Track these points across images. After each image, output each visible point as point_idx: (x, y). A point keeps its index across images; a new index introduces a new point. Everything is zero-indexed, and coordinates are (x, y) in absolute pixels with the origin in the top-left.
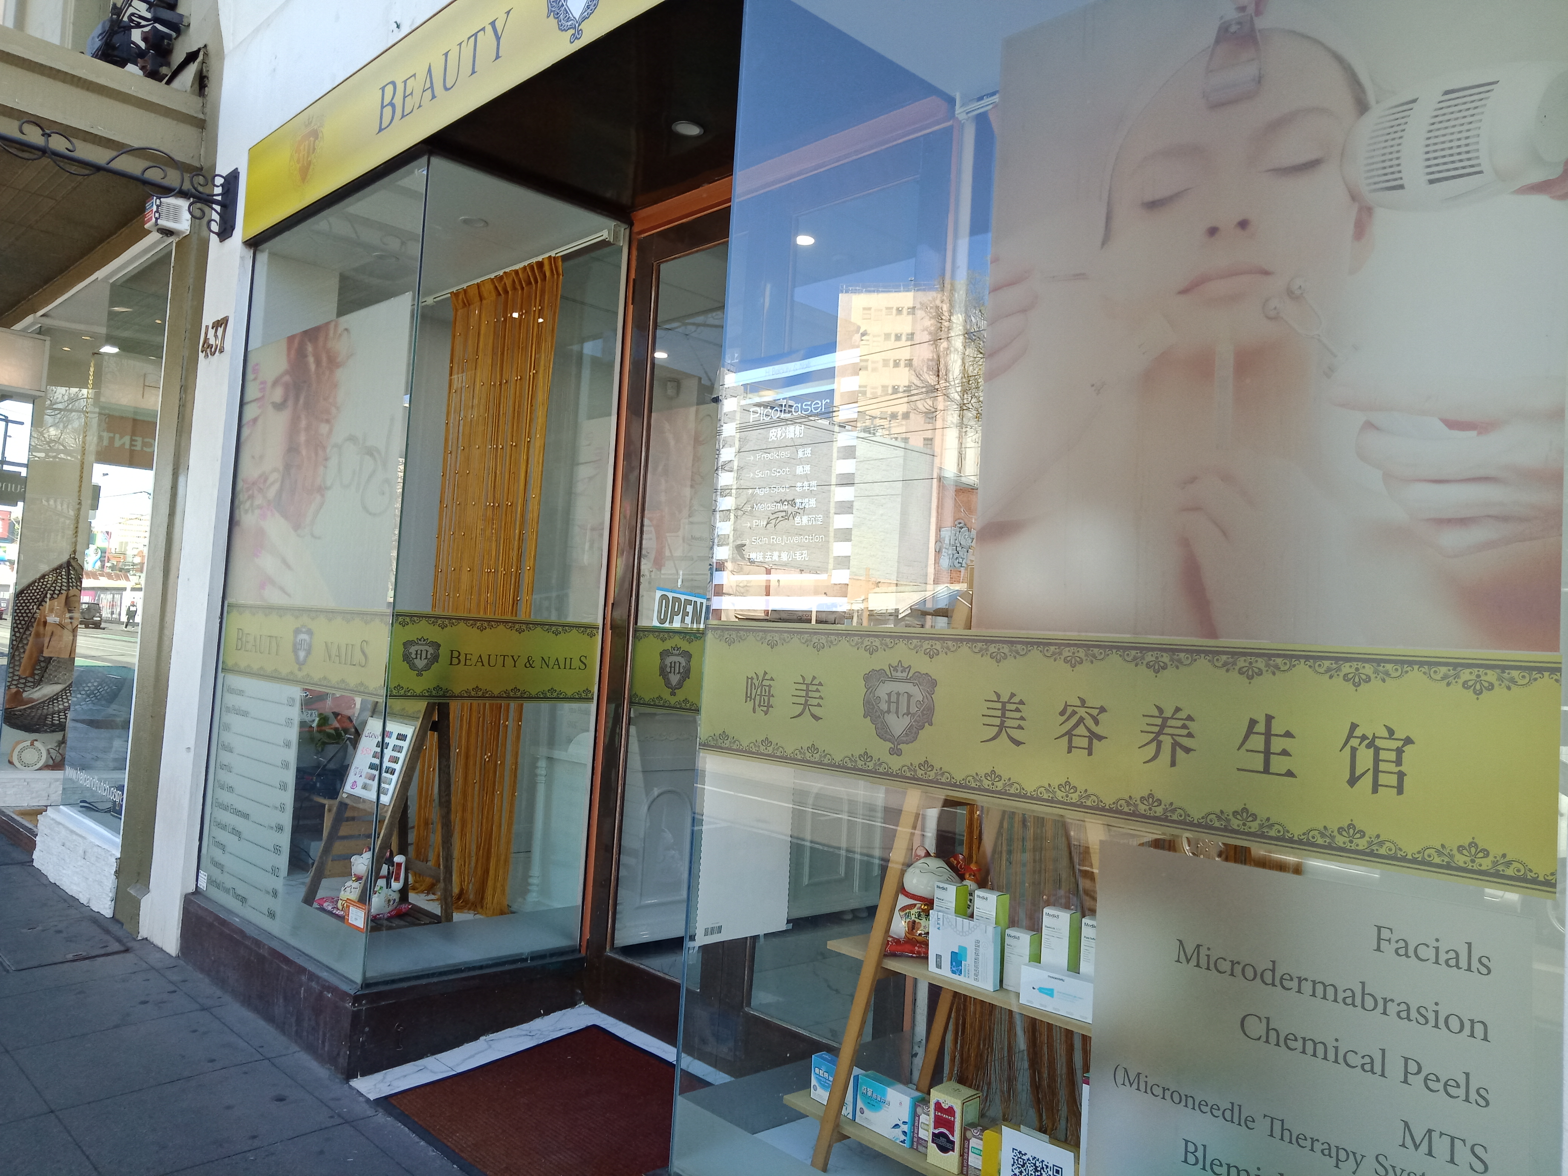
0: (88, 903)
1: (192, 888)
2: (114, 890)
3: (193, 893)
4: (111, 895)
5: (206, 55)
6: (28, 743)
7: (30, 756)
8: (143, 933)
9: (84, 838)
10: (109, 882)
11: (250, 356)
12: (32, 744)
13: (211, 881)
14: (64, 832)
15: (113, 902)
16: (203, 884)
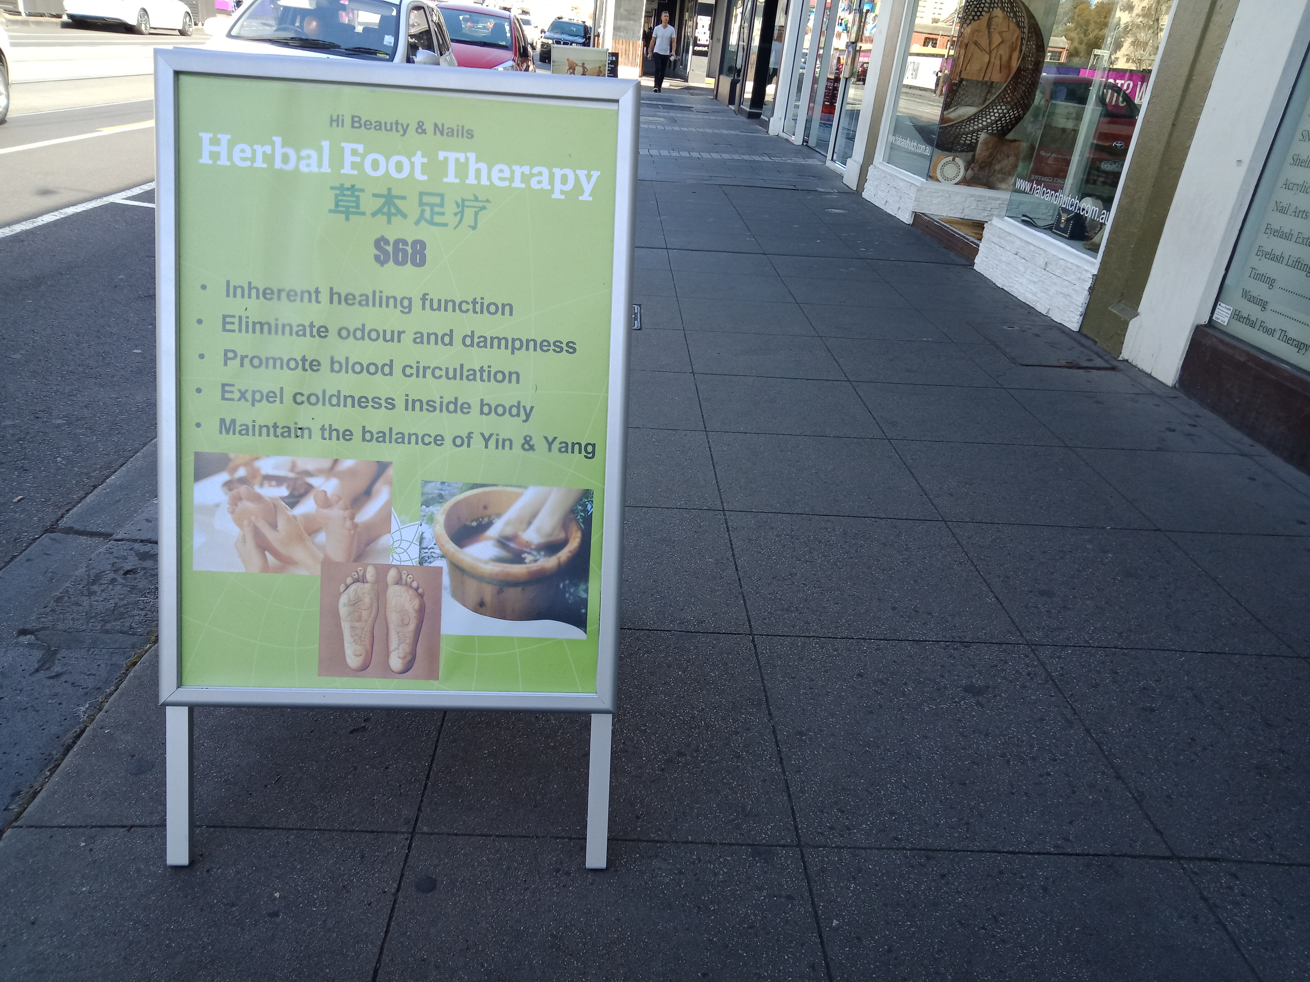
0: (1048, 312)
1: (1204, 320)
2: (1085, 306)
3: (1205, 326)
4: (1081, 309)
6: (950, 159)
7: (950, 171)
8: (1126, 354)
9: (1045, 251)
10: (1081, 298)
12: (954, 160)
13: (1238, 317)
14: (1018, 243)
15: (1082, 317)
16: (1224, 318)
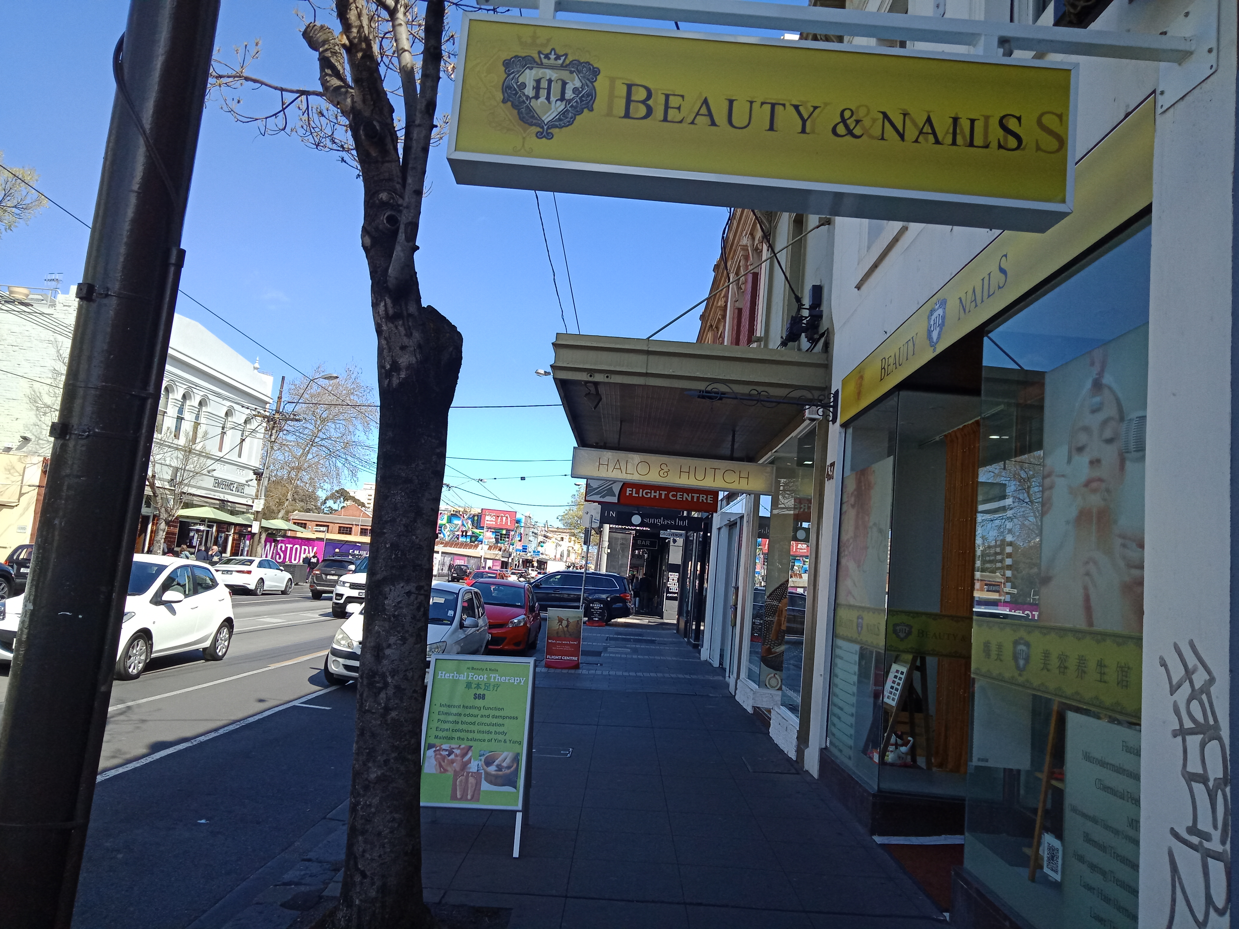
0: (788, 753)
2: (796, 746)
3: (824, 748)
4: (795, 749)
5: (828, 333)
6: (773, 675)
8: (806, 767)
9: (787, 721)
10: (794, 742)
11: (845, 480)
13: (831, 743)
15: (795, 752)
16: (828, 744)
